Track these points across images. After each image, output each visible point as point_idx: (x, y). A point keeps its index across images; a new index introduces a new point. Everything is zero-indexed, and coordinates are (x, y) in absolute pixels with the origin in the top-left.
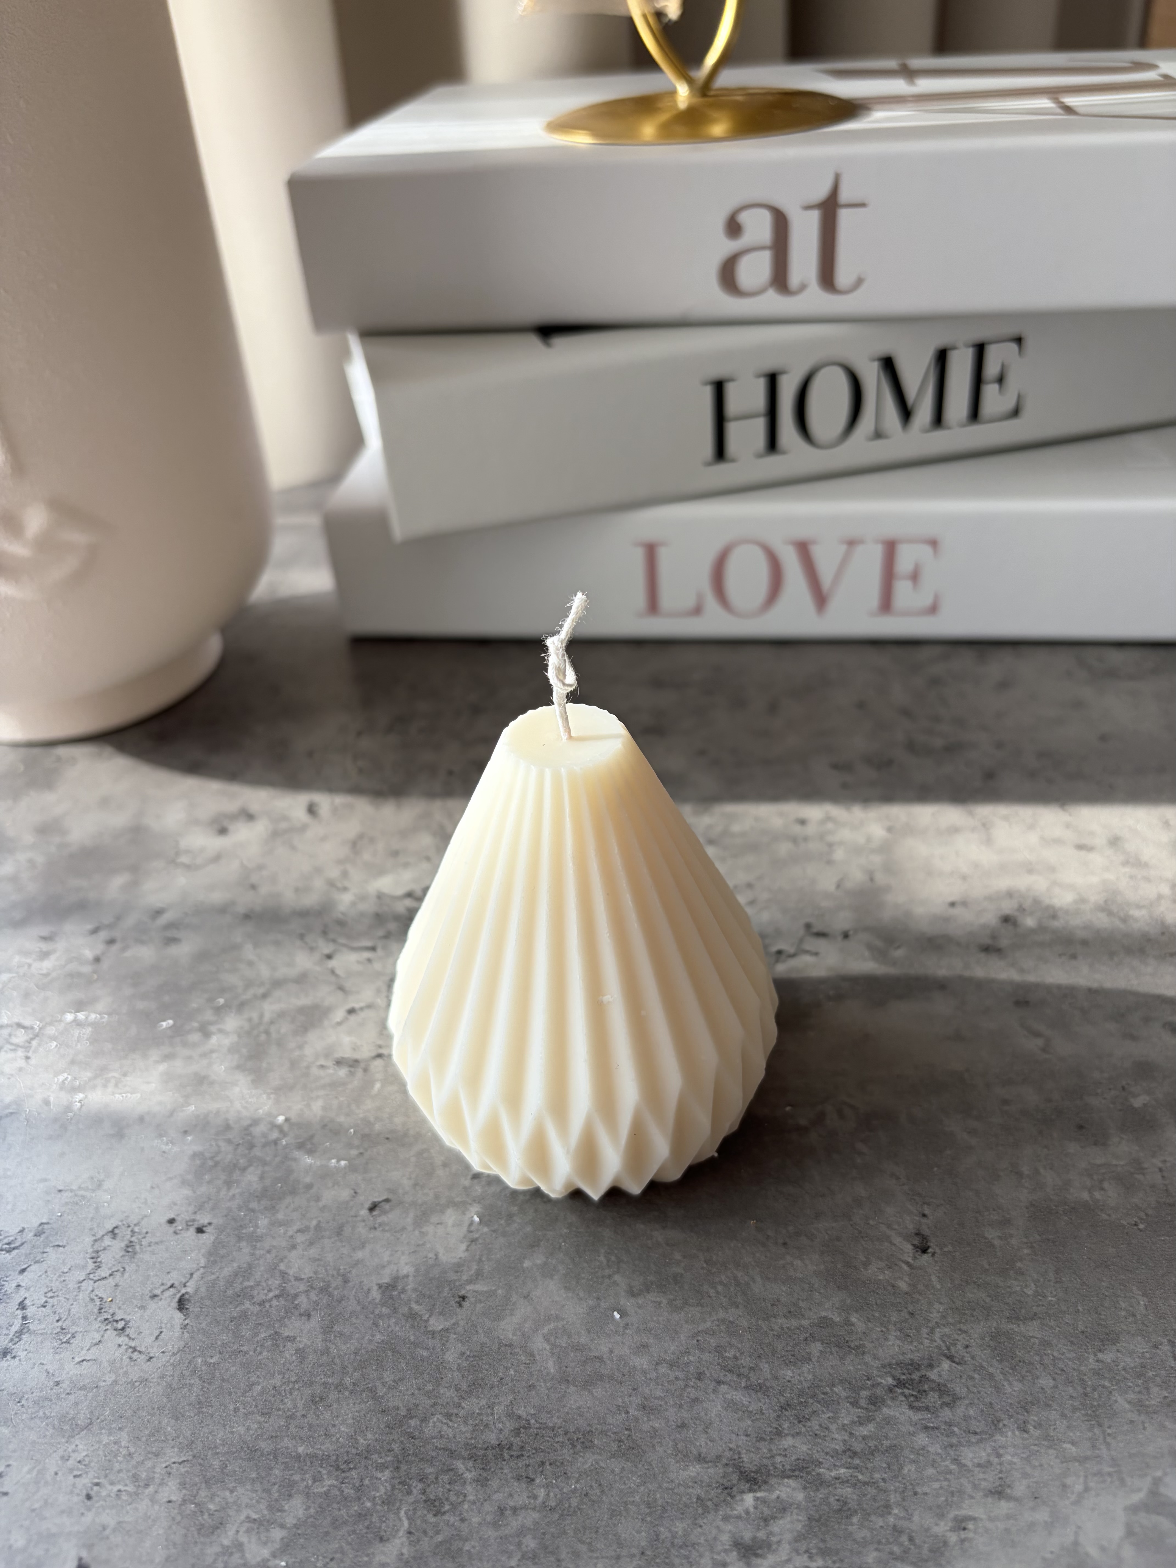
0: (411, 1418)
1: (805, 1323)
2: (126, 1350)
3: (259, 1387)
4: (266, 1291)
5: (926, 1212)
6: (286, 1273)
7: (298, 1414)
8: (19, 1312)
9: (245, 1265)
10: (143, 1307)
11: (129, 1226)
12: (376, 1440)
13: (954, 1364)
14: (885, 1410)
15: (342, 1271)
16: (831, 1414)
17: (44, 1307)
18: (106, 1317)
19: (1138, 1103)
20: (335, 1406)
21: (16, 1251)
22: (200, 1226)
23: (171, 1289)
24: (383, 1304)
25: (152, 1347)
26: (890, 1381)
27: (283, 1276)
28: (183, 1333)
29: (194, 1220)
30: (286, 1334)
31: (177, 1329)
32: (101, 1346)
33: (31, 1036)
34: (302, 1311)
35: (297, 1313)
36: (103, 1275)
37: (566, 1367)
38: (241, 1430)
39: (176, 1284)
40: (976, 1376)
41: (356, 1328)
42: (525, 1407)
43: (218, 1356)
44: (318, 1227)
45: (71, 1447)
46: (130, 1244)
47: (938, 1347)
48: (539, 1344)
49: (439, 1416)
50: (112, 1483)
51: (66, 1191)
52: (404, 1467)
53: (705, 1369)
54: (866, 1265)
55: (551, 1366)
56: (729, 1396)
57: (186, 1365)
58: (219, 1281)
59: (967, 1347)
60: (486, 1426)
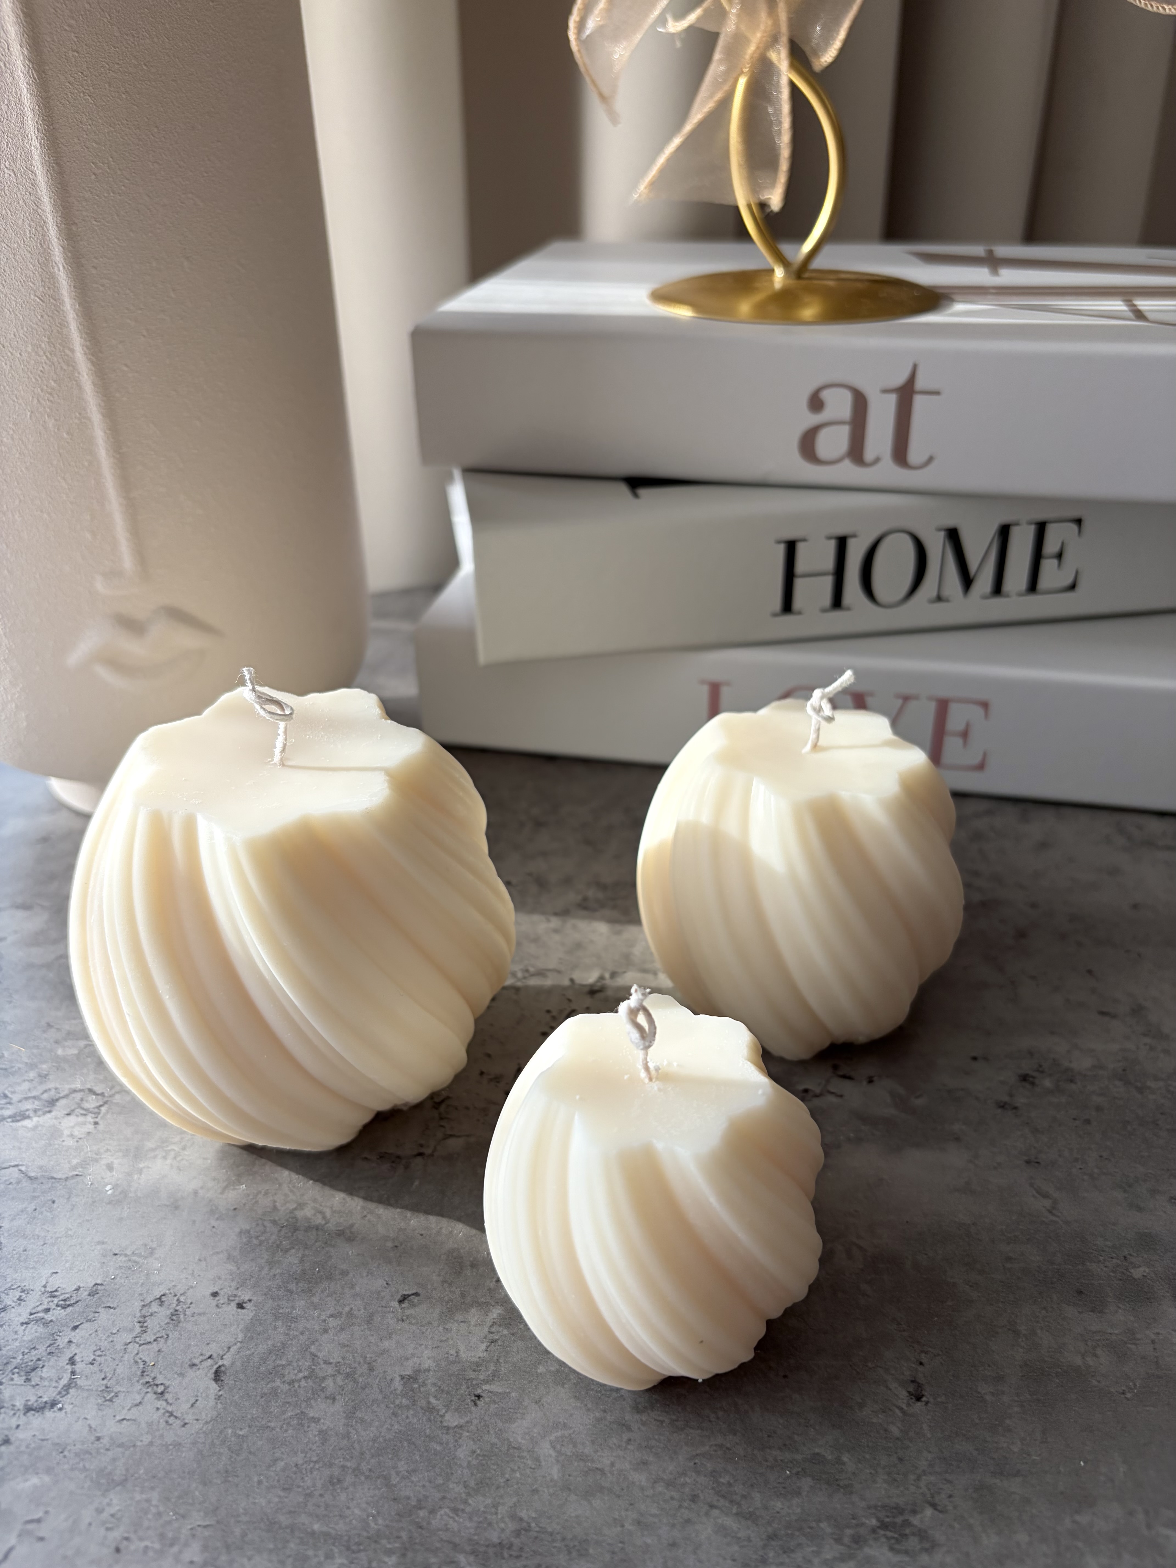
0: (421, 1508)
1: (799, 1457)
2: (164, 1414)
3: (282, 1463)
4: (296, 1372)
5: (923, 1361)
6: (316, 1356)
7: (317, 1493)
8: (69, 1367)
9: (279, 1344)
10: (182, 1375)
11: (175, 1296)
12: (387, 1526)
13: (936, 1513)
14: (867, 1550)
15: (368, 1359)
16: (815, 1549)
17: (92, 1364)
18: (147, 1380)
19: (1137, 1273)
20: (351, 1489)
21: (71, 1308)
22: (240, 1302)
23: (209, 1360)
24: (403, 1396)
25: (187, 1413)
26: (874, 1522)
27: (313, 1359)
28: (217, 1403)
29: (235, 1296)
30: (311, 1415)
31: (212, 1397)
32: (140, 1407)
33: (101, 1103)
34: (328, 1394)
35: (323, 1395)
36: (148, 1340)
37: (569, 1476)
38: (263, 1502)
39: (215, 1355)
40: (957, 1526)
41: (376, 1416)
42: (527, 1510)
43: (247, 1429)
44: (350, 1314)
45: (106, 1500)
46: (175, 1313)
47: (923, 1494)
48: (545, 1449)
49: (447, 1510)
50: (141, 1539)
51: (121, 1255)
52: (410, 1554)
53: (699, 1492)
54: (861, 1406)
55: (555, 1472)
56: (720, 1521)
57: (217, 1434)
58: (254, 1357)
59: (950, 1496)
60: (490, 1524)
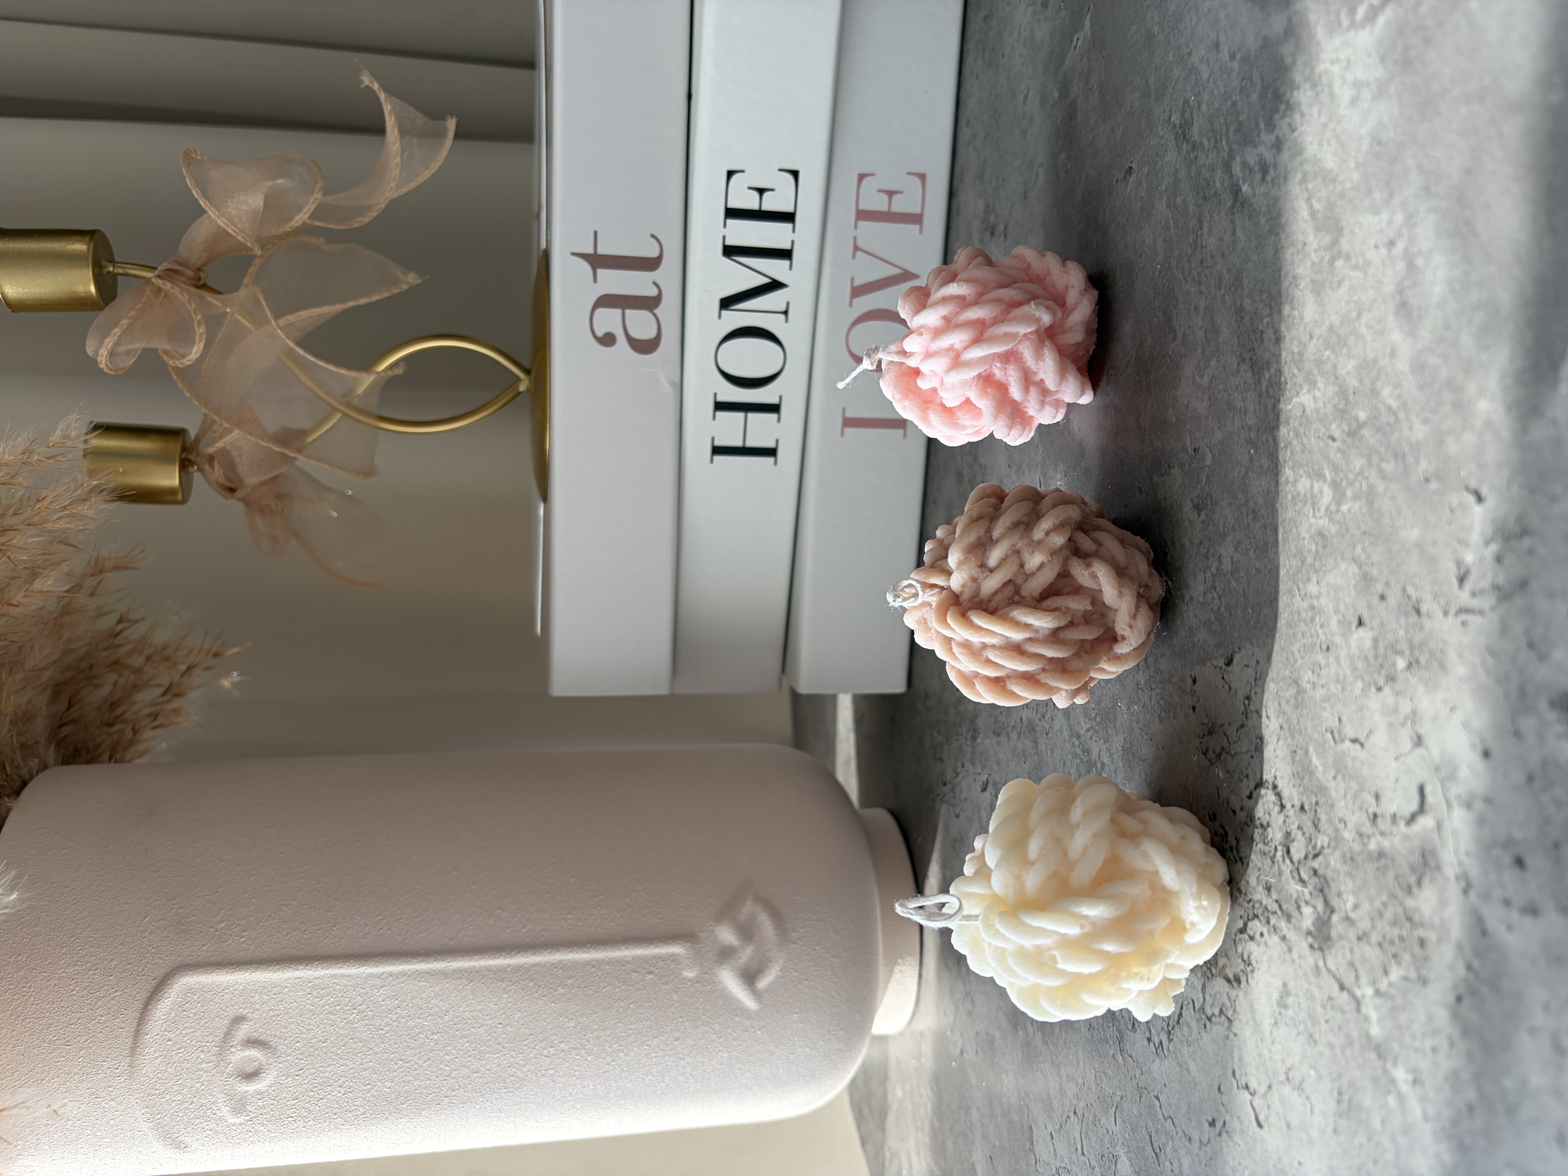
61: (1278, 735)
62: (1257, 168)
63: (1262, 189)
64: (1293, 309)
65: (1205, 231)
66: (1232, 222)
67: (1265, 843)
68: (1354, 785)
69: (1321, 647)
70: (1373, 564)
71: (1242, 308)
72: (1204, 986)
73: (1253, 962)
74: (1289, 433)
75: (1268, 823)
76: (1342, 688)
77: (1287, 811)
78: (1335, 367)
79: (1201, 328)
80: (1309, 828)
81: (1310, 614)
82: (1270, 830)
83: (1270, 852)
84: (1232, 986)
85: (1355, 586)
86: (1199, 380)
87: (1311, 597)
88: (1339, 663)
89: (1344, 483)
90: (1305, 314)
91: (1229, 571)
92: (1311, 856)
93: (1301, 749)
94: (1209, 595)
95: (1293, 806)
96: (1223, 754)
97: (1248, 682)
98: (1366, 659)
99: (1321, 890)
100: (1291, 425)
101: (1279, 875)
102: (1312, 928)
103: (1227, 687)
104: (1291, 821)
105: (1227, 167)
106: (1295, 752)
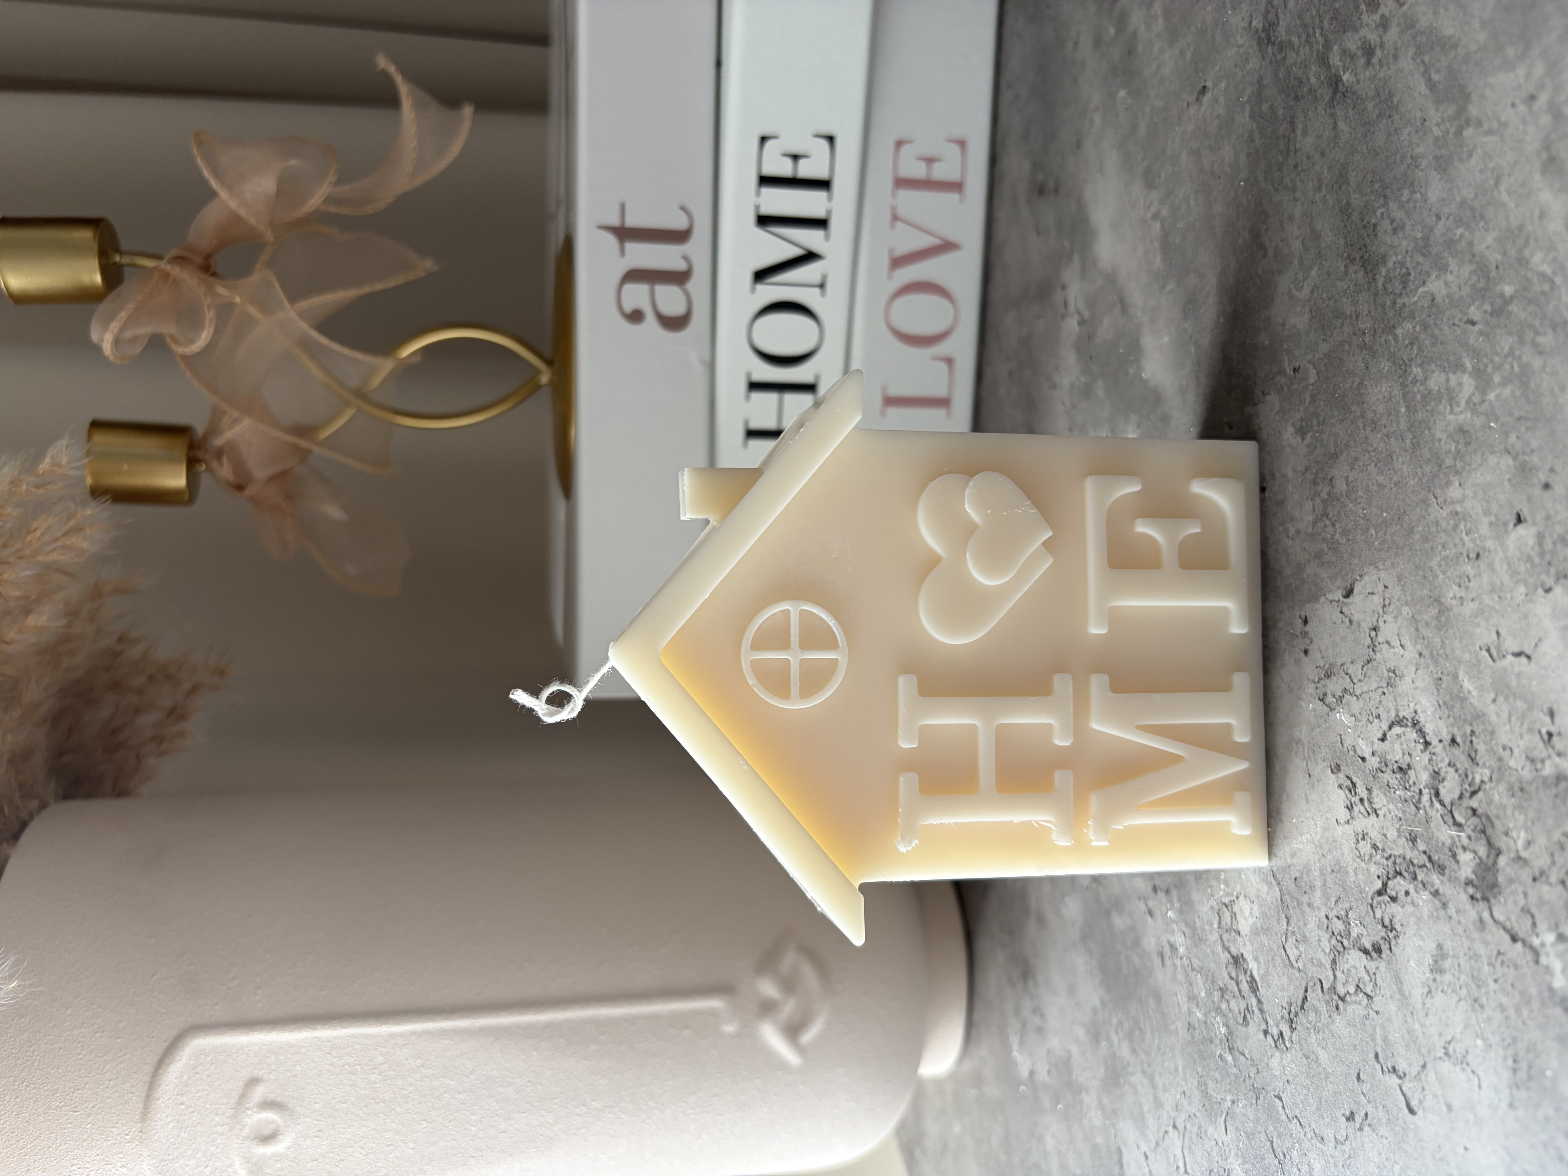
2: (1386, 613)
3: (1379, 478)
4: (1327, 529)
6: (1313, 522)
7: (1385, 431)
9: (1316, 562)
10: (1359, 624)
11: (1317, 688)
12: (1383, 357)
14: (1283, 38)
15: (1302, 478)
18: (1372, 652)
21: (1353, 779)
22: (1303, 624)
23: (1344, 611)
24: (1312, 427)
25: (1379, 592)
28: (1365, 574)
29: (1301, 633)
31: (1363, 582)
32: (1389, 639)
34: (1330, 488)
35: (1332, 491)
36: (1349, 680)
37: (1313, 260)
38: (1405, 468)
39: (1339, 610)
41: (1329, 435)
42: (1339, 268)
43: (1370, 531)
45: (1454, 602)
48: (1305, 292)
50: (1464, 544)
52: (1392, 323)
53: (1291, 167)
55: (1314, 271)
57: (1382, 552)
58: (1330, 574)
61: (1417, 663)
62: (1360, 54)
63: (1367, 74)
64: (1414, 192)
65: (1299, 132)
66: (1332, 115)
67: (1406, 789)
68: (1520, 705)
69: (1468, 557)
70: (1532, 451)
71: (1348, 204)
72: (1334, 962)
73: (1398, 927)
74: (1414, 327)
75: (1409, 765)
76: (1499, 597)
77: (1434, 748)
78: (1470, 244)
79: (1297, 238)
80: (1463, 762)
81: (1452, 522)
82: (1411, 773)
83: (1414, 796)
84: (1371, 957)
85: (1510, 480)
86: (1297, 294)
87: (1453, 502)
88: (1493, 570)
89: (1489, 369)
90: (1430, 195)
91: (1344, 493)
92: (1467, 795)
93: (1448, 674)
94: (1320, 525)
95: (1440, 741)
96: (1345, 695)
97: (1374, 612)
98: (1529, 559)
99: (1484, 832)
100: (1418, 319)
101: (1427, 821)
102: (1473, 877)
103: (1347, 620)
104: (1439, 759)
105: (1323, 59)
106: (1440, 679)
